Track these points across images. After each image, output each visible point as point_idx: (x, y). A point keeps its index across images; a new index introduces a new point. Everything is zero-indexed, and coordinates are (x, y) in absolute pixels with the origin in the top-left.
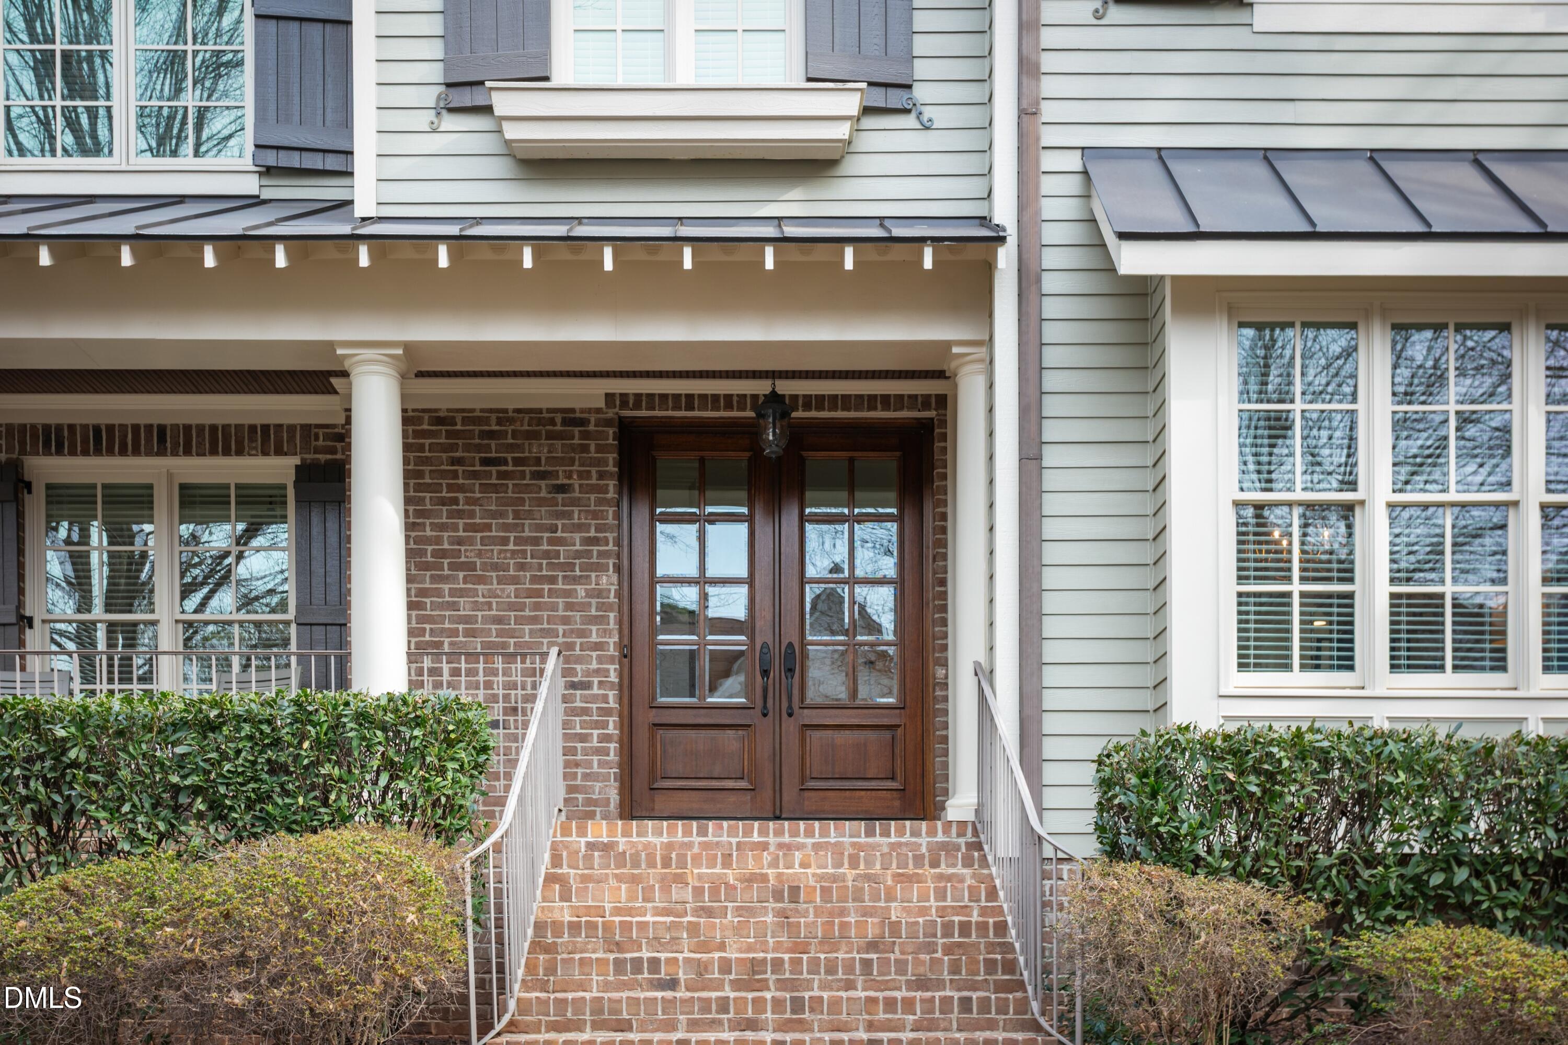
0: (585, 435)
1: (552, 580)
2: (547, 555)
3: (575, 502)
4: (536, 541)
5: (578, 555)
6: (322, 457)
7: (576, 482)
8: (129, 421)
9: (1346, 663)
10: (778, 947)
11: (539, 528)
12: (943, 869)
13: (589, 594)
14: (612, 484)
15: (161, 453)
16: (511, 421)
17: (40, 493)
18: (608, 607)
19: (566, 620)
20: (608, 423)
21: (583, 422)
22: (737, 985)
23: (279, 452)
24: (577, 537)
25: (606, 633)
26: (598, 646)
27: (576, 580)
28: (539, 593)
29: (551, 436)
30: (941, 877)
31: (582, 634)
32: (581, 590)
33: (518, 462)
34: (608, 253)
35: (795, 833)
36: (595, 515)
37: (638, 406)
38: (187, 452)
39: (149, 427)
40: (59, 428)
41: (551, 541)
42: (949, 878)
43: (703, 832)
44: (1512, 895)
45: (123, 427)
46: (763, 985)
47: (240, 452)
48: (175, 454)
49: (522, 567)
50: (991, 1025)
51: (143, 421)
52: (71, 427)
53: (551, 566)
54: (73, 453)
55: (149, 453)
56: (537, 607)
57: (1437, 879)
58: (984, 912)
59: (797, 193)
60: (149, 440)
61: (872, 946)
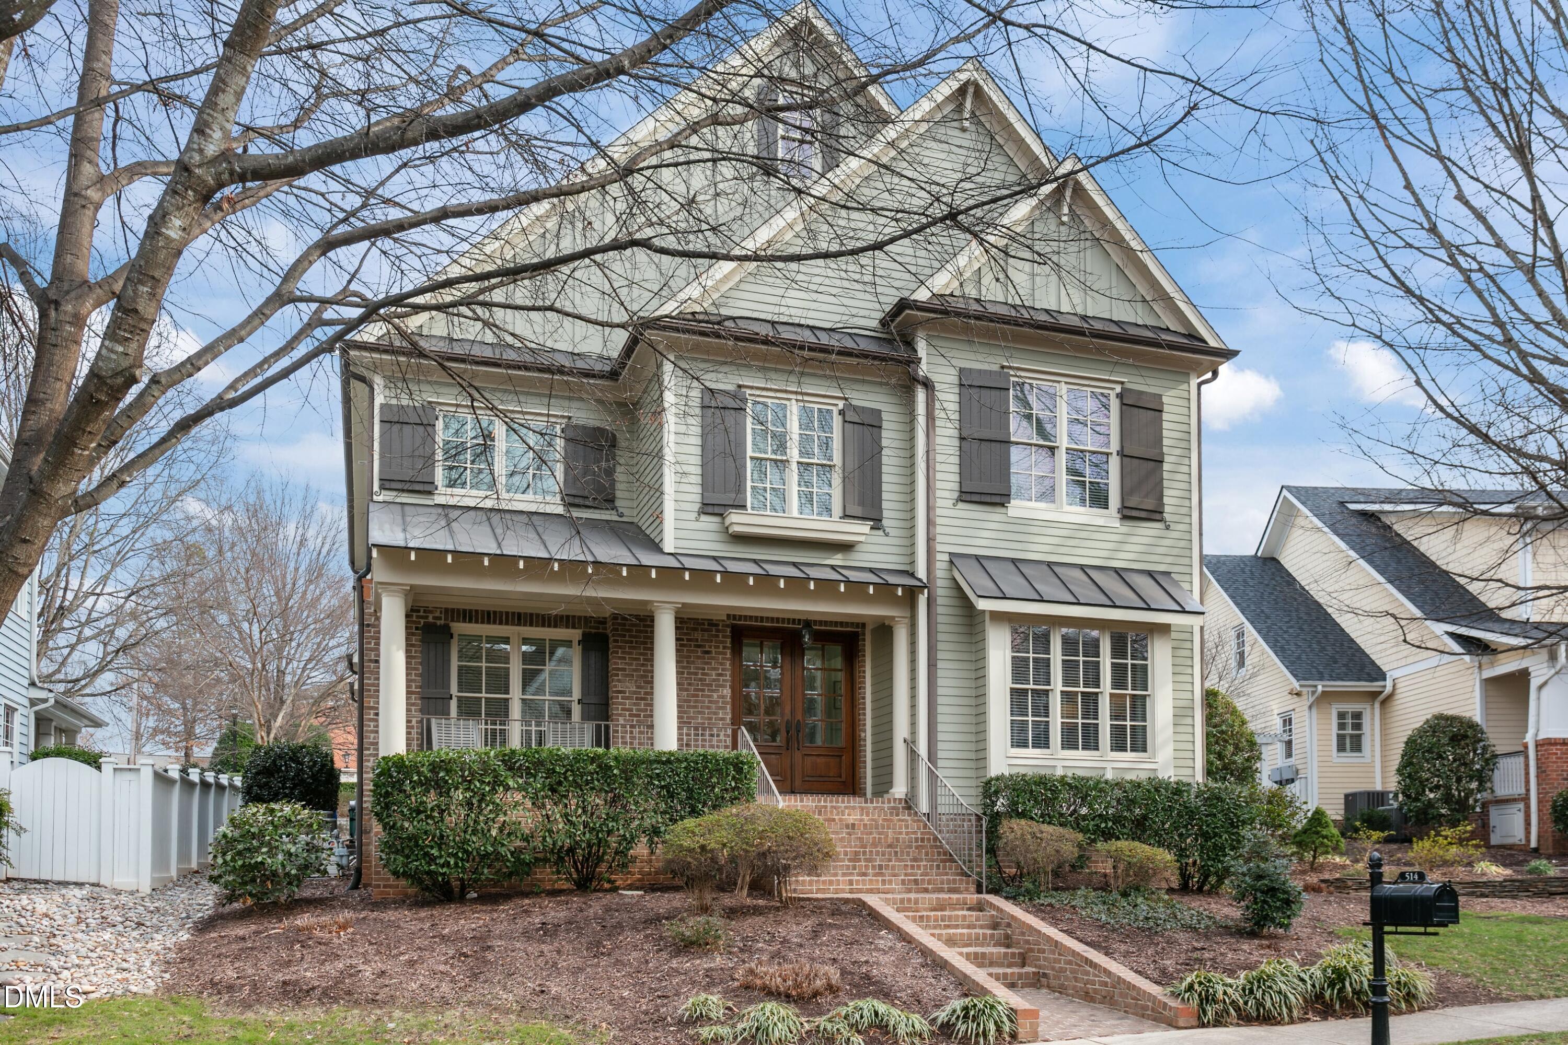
0: (718, 631)
1: (703, 690)
2: (701, 680)
3: (713, 658)
4: (696, 674)
5: (714, 680)
6: (593, 631)
7: (713, 650)
8: (504, 610)
9: (1046, 745)
10: (856, 846)
11: (697, 668)
12: (901, 817)
13: (719, 697)
14: (729, 651)
15: (519, 624)
16: (686, 623)
17: (456, 638)
18: (727, 703)
19: (709, 708)
20: (727, 626)
21: (717, 625)
22: (850, 860)
23: (574, 627)
24: (714, 673)
25: (726, 713)
26: (722, 719)
27: (713, 691)
28: (697, 696)
29: (703, 630)
30: (900, 820)
31: (715, 713)
32: (715, 695)
33: (688, 640)
34: (782, 581)
35: (837, 802)
36: (722, 664)
37: (740, 619)
38: (531, 625)
39: (513, 613)
40: (471, 611)
41: (703, 674)
42: (902, 821)
43: (802, 801)
44: (1125, 831)
45: (501, 613)
46: (859, 860)
47: (555, 626)
48: (525, 625)
49: (690, 684)
50: (947, 874)
51: (510, 610)
52: (477, 611)
53: (703, 685)
54: (477, 622)
55: (513, 624)
56: (696, 701)
57: (1103, 825)
58: (922, 833)
59: (839, 556)
60: (513, 619)
61: (890, 846)
